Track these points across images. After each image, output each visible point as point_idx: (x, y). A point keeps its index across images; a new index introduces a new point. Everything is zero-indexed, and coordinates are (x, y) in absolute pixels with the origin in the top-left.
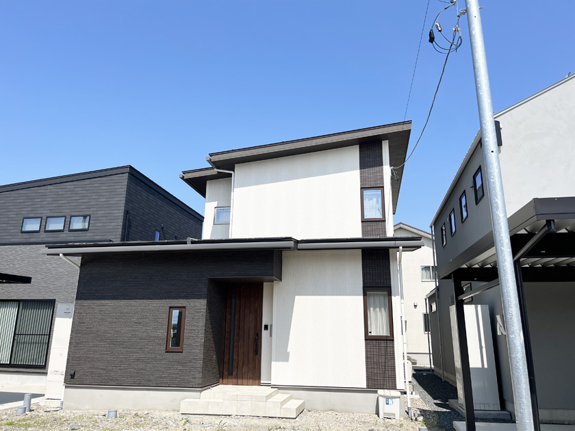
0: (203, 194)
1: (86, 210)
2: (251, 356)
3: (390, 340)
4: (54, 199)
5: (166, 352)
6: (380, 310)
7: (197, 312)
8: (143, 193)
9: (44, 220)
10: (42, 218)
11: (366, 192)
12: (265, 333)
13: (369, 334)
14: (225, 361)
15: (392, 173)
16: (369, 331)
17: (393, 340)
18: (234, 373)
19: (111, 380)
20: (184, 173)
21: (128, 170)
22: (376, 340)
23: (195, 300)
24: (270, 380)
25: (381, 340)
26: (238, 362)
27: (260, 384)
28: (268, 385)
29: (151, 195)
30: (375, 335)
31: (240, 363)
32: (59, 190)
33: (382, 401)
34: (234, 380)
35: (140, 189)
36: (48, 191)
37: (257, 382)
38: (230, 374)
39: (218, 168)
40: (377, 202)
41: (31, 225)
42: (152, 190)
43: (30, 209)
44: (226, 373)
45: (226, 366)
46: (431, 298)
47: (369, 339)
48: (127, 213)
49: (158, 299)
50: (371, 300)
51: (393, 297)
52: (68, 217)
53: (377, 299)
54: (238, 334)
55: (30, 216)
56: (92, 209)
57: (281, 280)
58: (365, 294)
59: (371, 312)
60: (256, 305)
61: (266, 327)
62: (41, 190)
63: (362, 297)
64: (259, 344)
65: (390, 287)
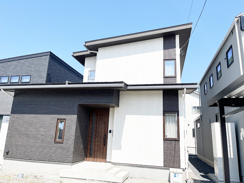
0: (83, 64)
1: (29, 73)
2: (102, 146)
3: (177, 141)
4: (15, 68)
5: (55, 143)
6: (172, 124)
7: (72, 122)
8: (57, 66)
9: (10, 77)
10: (9, 76)
11: (166, 62)
12: (109, 135)
13: (166, 137)
14: (88, 148)
15: (181, 52)
16: (166, 135)
17: (179, 141)
18: (93, 155)
19: (26, 157)
20: (74, 53)
21: (49, 54)
22: (169, 140)
23: (71, 115)
24: (111, 159)
25: (172, 140)
26: (95, 150)
27: (106, 162)
28: (110, 162)
29: (62, 67)
30: (169, 137)
31: (96, 150)
32: (17, 63)
33: (172, 175)
34: (93, 159)
35: (56, 64)
36: (12, 64)
37: (104, 160)
38: (91, 156)
39: (90, 50)
40: (172, 67)
41: (5, 80)
42: (62, 65)
43: (4, 72)
44: (88, 155)
45: (88, 151)
46: (197, 121)
47: (165, 140)
48: (48, 74)
49: (52, 114)
50: (167, 118)
51: (179, 117)
52: (21, 76)
53: (171, 118)
54: (95, 135)
55: (4, 75)
56: (32, 73)
57: (118, 106)
58: (164, 115)
59: (167, 125)
60: (105, 120)
61: (110, 131)
62: (9, 63)
63: (162, 116)
64: (106, 140)
65: (178, 112)
